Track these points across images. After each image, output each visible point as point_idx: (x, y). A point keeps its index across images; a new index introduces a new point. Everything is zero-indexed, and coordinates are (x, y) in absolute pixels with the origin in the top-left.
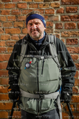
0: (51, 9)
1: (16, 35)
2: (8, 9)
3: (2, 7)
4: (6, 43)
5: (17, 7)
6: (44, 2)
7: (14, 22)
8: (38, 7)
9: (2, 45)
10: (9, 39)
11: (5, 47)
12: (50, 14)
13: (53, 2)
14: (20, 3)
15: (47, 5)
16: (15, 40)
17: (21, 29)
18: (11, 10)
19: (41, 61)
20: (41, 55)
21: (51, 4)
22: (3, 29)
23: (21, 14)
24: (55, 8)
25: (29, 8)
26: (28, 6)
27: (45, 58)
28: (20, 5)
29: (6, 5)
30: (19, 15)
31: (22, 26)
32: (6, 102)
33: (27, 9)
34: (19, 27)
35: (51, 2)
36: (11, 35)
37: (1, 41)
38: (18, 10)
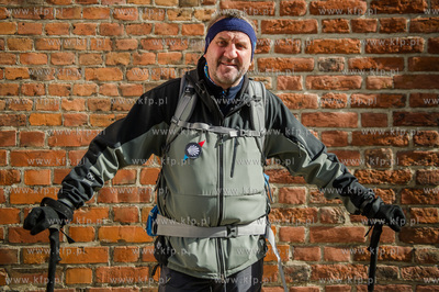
0: (196, 23)
1: (111, 84)
2: (92, 20)
3: (76, 16)
4: (88, 104)
5: (114, 16)
6: (180, 6)
7: (107, 52)
8: (164, 19)
9: (77, 108)
10: (95, 94)
11: (84, 113)
12: (193, 35)
13: (200, 8)
14: (120, 8)
15: (185, 13)
16: (109, 95)
17: (123, 69)
18: (98, 24)
19: (229, 141)
20: (230, 126)
21: (195, 12)
22: (80, 69)
23: (125, 34)
24: (204, 21)
25: (142, 21)
26: (141, 15)
27: (239, 135)
28: (121, 13)
29: (85, 10)
30: (119, 35)
31: (125, 62)
32: (85, 245)
33: (137, 21)
34: (119, 64)
35: (197, 8)
36: (99, 85)
37: (75, 98)
38: (116, 23)
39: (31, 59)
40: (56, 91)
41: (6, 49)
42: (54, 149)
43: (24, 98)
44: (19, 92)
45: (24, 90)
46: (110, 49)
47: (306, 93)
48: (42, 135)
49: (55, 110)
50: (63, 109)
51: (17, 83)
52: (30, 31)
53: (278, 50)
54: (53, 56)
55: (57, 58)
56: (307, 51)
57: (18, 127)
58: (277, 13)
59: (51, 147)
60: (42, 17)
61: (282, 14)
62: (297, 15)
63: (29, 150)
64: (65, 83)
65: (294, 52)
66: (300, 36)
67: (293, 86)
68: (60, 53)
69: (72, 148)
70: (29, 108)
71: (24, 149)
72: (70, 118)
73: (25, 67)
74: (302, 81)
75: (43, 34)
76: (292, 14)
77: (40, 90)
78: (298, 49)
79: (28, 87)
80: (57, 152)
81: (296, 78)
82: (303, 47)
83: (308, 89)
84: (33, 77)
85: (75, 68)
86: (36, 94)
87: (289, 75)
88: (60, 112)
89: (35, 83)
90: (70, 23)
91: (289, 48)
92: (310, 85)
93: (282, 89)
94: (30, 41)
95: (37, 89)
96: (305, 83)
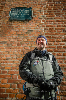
2: (20, 49)
4: (17, 65)
5: (24, 48)
9: (15, 66)
10: (19, 63)
18: (21, 49)
22: (16, 58)
23: (26, 51)
25: (30, 49)
26: (29, 48)
27: (47, 60)
28: (25, 48)
29: (19, 47)
37: (15, 64)
38: (25, 49)
39: (7, 56)
40: (11, 62)
41: (3, 54)
42: (9, 74)
43: (5, 63)
44: (4, 62)
45: (5, 62)
46: (23, 54)
47: (64, 64)
48: (7, 71)
49: (10, 66)
50: (12, 66)
51: (4, 60)
52: (8, 51)
53: (57, 55)
54: (11, 55)
55: (12, 56)
56: (63, 55)
57: (2, 69)
58: (57, 48)
59: (8, 74)
60: (11, 48)
61: (58, 48)
62: (61, 48)
63: (3, 75)
64: (13, 61)
65: (61, 55)
66: (62, 52)
67: (61, 62)
68: (13, 55)
69: (13, 74)
70: (5, 65)
71: (2, 74)
72: (13, 68)
73: (6, 57)
74: (63, 61)
75: (10, 51)
76: (60, 48)
77: (8, 62)
78: (62, 55)
79: (6, 61)
80: (9, 75)
81: (62, 61)
82: (63, 54)
83: (65, 63)
84: (7, 59)
85: (15, 58)
86: (7, 63)
87: (60, 60)
88: (11, 66)
89: (7, 60)
90: (16, 49)
91: (60, 54)
92: (65, 62)
93: (59, 63)
94: (8, 52)
95: (7, 62)
96: (64, 62)
